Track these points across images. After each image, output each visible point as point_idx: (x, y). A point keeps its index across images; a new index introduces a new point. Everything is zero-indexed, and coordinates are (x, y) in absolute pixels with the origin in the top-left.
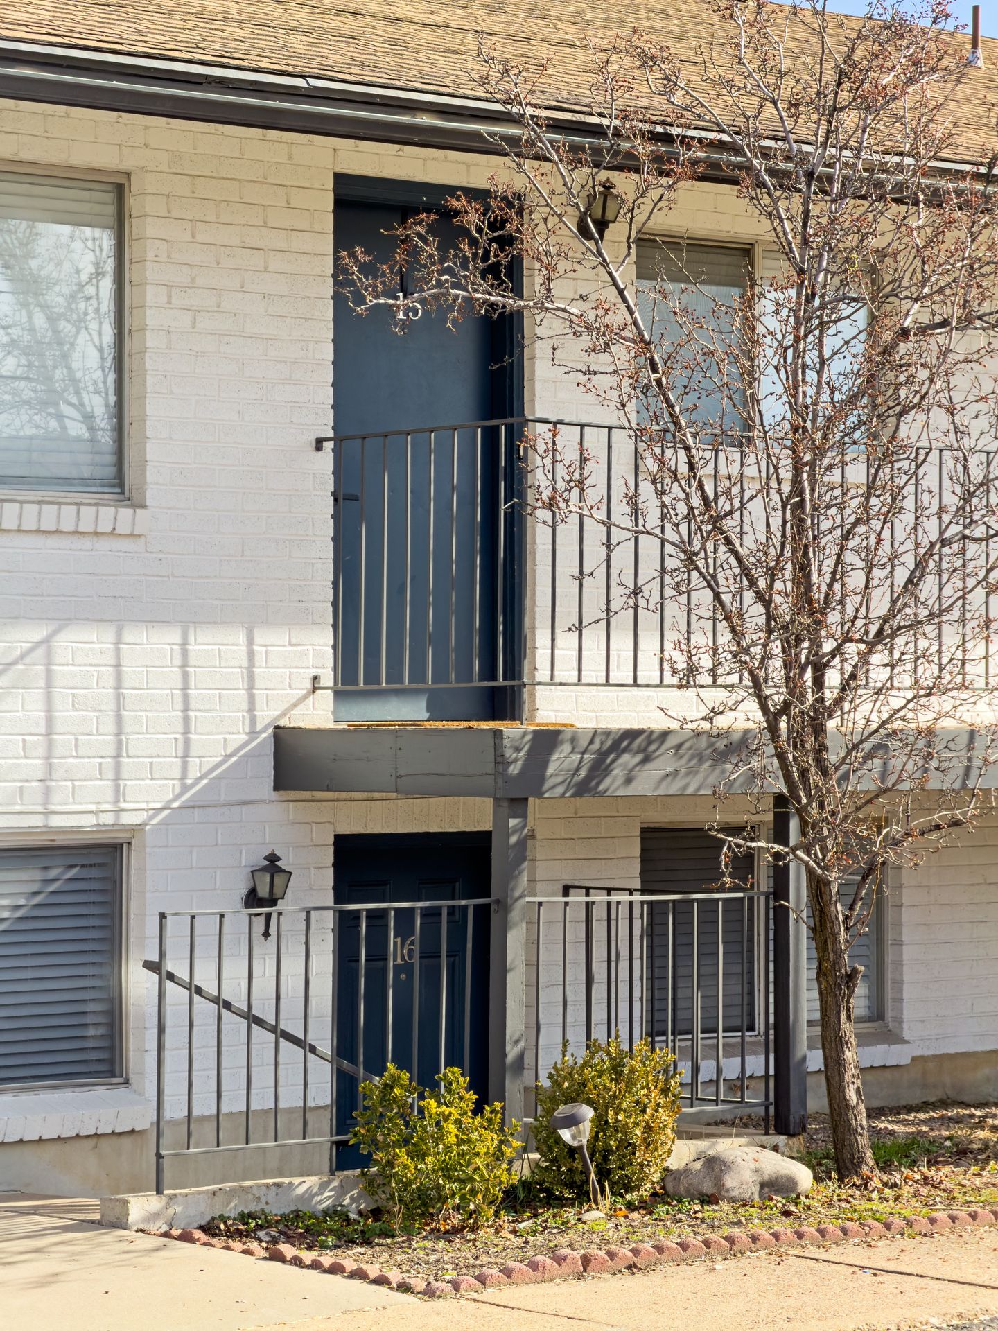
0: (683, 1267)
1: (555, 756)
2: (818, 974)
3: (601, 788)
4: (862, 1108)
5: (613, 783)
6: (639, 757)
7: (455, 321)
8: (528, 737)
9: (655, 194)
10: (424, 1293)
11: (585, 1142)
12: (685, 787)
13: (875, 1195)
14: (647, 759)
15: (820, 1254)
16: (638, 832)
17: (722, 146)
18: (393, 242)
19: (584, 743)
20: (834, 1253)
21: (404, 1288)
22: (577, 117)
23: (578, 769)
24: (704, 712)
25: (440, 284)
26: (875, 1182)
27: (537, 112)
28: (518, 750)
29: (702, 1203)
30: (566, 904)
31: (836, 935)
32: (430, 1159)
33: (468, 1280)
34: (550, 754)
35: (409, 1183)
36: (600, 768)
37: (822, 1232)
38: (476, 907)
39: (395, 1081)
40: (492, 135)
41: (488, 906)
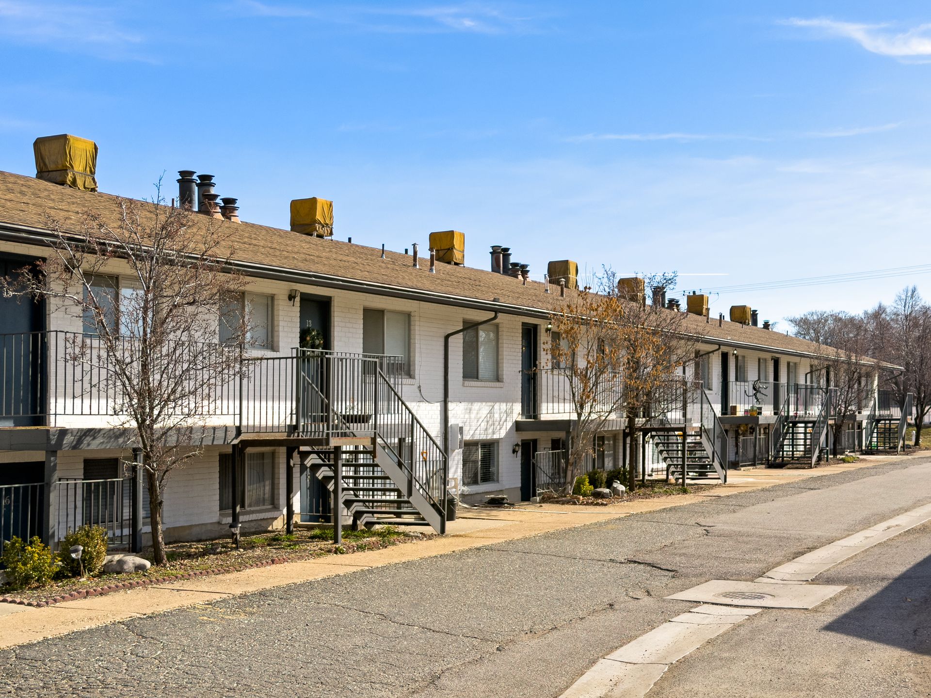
0: (117, 593)
1: (66, 437)
2: (150, 503)
3: (80, 447)
4: (163, 543)
5: (84, 446)
6: (92, 438)
7: (37, 301)
8: (58, 432)
9: (101, 262)
10: (37, 605)
11: (80, 557)
12: (106, 447)
13: (168, 569)
14: (94, 438)
15: (158, 586)
16: (83, 461)
17: (118, 247)
18: (18, 275)
19: (75, 434)
20: (162, 586)
21: (30, 604)
22: (72, 236)
23: (73, 441)
24: (121, 423)
25: (32, 288)
26: (168, 565)
27: (64, 234)
28: (54, 436)
29: (117, 574)
30: (60, 484)
31: (156, 491)
32: (29, 565)
33: (50, 600)
34: (65, 436)
35: (22, 573)
36: (80, 441)
37: (158, 580)
38: (32, 486)
39: (16, 542)
40: (47, 240)
41: (43, 485)
